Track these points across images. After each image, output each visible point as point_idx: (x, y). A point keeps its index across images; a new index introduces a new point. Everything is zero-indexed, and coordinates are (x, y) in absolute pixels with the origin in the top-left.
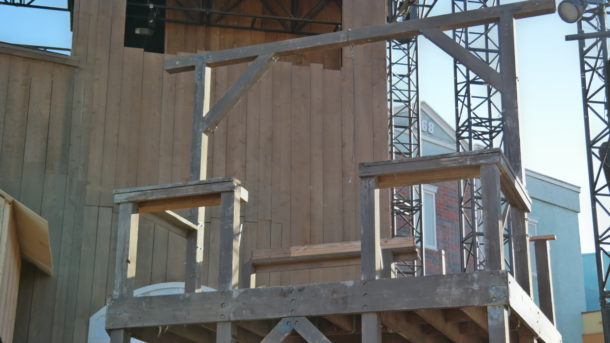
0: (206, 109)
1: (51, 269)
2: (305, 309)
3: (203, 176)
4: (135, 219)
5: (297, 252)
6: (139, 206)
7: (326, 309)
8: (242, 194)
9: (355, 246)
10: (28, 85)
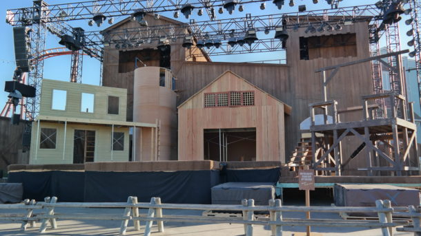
0: (325, 81)
1: (290, 114)
2: (352, 127)
3: (326, 100)
4: (313, 109)
5: (349, 109)
6: (314, 107)
7: (357, 127)
8: (336, 103)
9: (362, 107)
10: (279, 72)
